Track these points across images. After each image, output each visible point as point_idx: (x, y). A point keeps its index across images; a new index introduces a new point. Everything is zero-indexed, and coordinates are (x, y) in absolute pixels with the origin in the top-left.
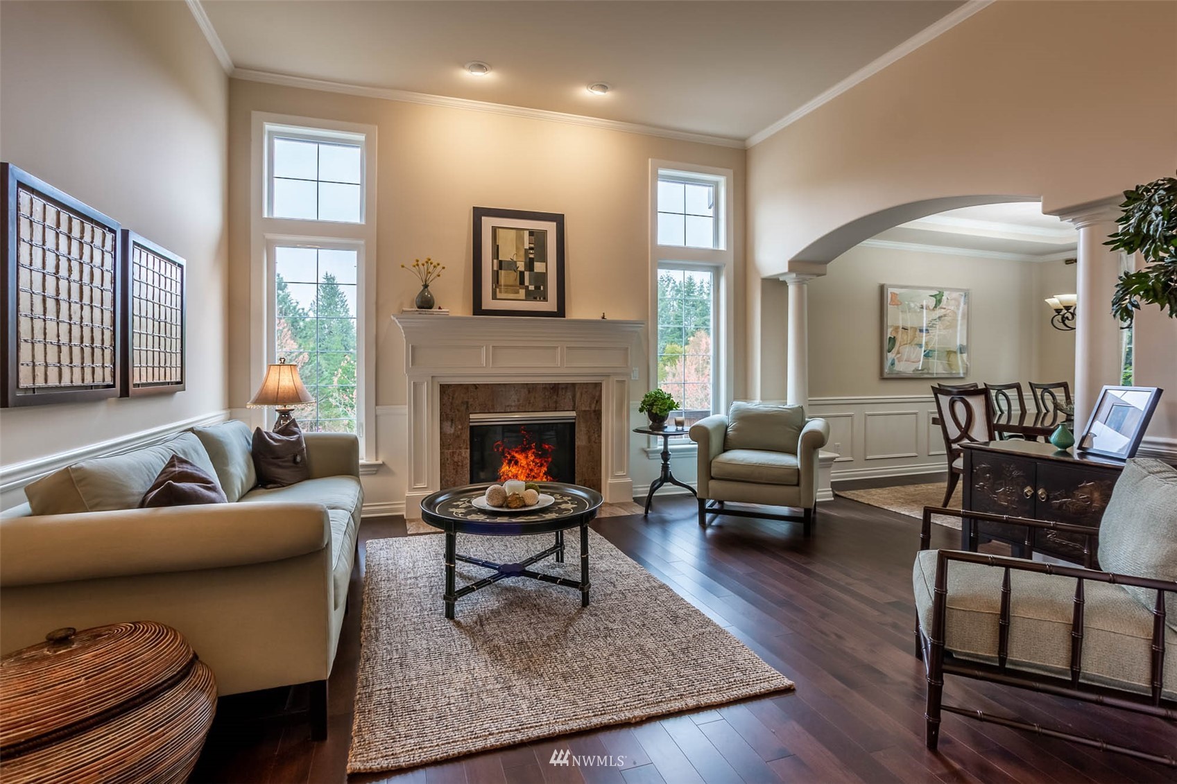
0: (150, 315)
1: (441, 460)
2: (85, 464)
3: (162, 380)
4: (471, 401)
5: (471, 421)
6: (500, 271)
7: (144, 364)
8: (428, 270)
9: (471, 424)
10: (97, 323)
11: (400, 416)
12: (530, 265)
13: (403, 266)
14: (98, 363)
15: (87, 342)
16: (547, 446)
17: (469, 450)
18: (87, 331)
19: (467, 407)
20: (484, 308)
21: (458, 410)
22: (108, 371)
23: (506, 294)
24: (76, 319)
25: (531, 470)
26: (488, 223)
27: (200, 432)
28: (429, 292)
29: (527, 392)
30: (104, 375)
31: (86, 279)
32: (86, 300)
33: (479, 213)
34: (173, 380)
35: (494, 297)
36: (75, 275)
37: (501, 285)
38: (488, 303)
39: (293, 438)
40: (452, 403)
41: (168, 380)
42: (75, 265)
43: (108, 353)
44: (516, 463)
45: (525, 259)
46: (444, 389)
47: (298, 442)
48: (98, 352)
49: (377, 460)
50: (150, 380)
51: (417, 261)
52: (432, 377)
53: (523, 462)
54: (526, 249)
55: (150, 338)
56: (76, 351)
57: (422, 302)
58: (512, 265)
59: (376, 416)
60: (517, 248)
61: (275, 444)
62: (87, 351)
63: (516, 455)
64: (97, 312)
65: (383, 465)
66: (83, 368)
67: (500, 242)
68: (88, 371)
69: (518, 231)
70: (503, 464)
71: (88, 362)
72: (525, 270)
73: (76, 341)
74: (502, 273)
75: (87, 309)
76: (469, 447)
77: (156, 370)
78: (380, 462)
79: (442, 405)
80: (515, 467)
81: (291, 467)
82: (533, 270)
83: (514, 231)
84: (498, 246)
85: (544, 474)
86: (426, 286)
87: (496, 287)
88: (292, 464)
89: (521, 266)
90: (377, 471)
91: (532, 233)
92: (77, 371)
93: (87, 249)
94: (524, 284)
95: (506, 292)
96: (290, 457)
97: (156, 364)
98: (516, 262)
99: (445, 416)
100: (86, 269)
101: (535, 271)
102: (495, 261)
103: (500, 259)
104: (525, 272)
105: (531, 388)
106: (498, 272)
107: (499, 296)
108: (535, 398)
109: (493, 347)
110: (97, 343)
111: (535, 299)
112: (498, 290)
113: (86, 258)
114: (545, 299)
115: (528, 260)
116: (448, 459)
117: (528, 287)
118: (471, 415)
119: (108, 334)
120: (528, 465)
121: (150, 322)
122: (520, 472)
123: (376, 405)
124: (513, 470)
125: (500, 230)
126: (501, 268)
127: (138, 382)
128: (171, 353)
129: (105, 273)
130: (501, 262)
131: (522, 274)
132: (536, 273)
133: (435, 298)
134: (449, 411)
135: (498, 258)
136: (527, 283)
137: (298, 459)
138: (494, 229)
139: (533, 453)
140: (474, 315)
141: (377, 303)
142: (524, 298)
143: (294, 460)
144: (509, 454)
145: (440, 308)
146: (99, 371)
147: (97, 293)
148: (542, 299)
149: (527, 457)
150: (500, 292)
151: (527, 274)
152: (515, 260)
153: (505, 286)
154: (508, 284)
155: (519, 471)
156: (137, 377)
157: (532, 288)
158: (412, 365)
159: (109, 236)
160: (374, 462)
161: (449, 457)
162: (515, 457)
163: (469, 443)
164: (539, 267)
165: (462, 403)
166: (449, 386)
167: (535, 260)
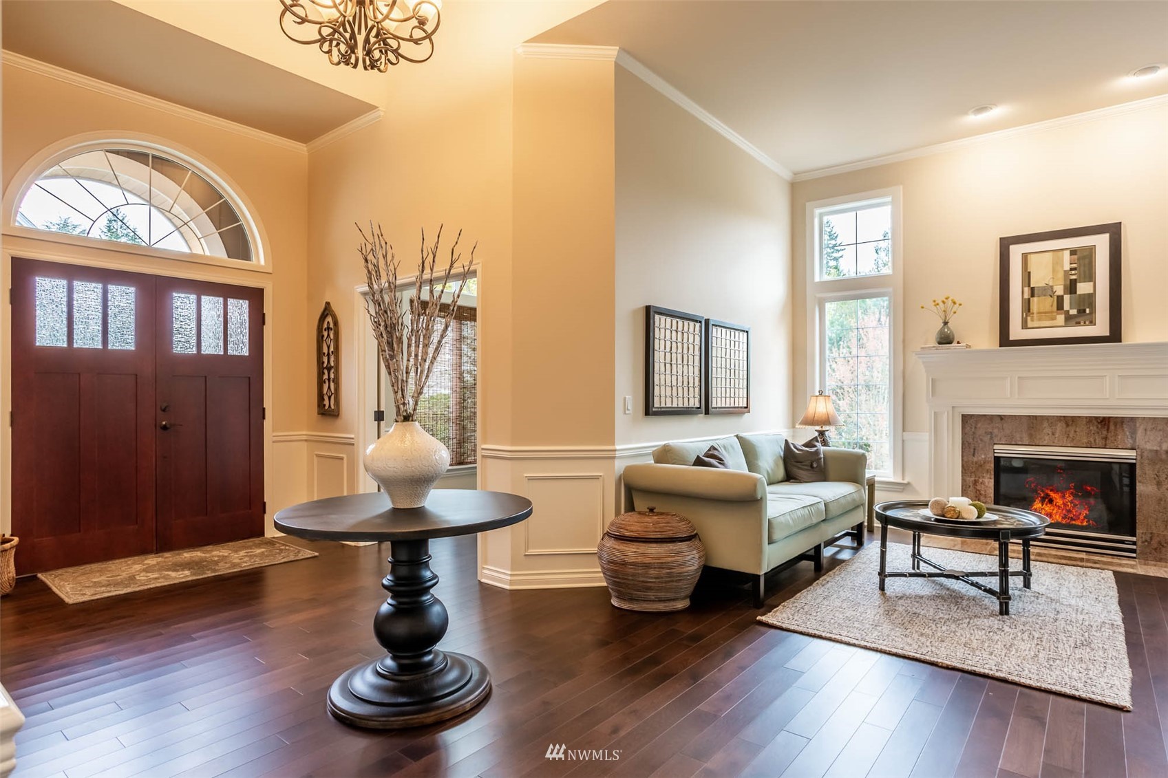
0: (724, 366)
1: (962, 486)
2: (671, 444)
3: (732, 405)
4: (996, 431)
5: (996, 451)
6: (1031, 299)
7: (719, 395)
8: (947, 307)
9: (996, 455)
10: (691, 374)
11: (922, 442)
12: (1071, 287)
13: (922, 308)
14: (691, 395)
15: (685, 384)
16: (1089, 488)
17: (993, 481)
18: (685, 378)
19: (991, 438)
20: (1011, 338)
21: (981, 440)
22: (697, 400)
23: (1040, 322)
24: (680, 372)
25: (1069, 511)
26: (1016, 251)
27: (741, 437)
28: (949, 329)
29: (1065, 426)
30: (694, 403)
31: (685, 351)
32: (685, 362)
33: (1005, 244)
34: (741, 405)
35: (1025, 326)
36: (680, 350)
37: (1033, 314)
38: (1016, 332)
39: (813, 450)
40: (974, 433)
41: (737, 405)
42: (680, 345)
43: (697, 390)
44: (1051, 501)
45: (1065, 280)
46: (966, 419)
47: (817, 453)
48: (691, 389)
49: (903, 480)
50: (723, 405)
51: (934, 301)
52: (953, 407)
53: (1060, 502)
54: (1065, 271)
55: (724, 380)
56: (680, 389)
57: (941, 338)
58: (1048, 291)
59: (903, 441)
60: (1054, 271)
61: (797, 451)
62: (686, 389)
63: (1052, 494)
64: (691, 368)
65: (908, 484)
66: (683, 398)
67: (1031, 268)
68: (686, 400)
69: (1055, 253)
70: (1035, 501)
71: (686, 395)
72: (1065, 294)
73: (680, 384)
74: (1035, 300)
75: (686, 367)
76: (993, 477)
77: (728, 399)
78: (905, 482)
79: (964, 433)
80: (1049, 505)
81: (810, 470)
82: (1076, 293)
83: (1051, 253)
84: (1029, 273)
85: (1085, 517)
86: (946, 323)
87: (1027, 316)
88: (809, 468)
89: (1059, 290)
90: (903, 489)
91: (1073, 252)
92: (681, 399)
93: (686, 335)
94: (1063, 309)
95: (1040, 320)
96: (808, 463)
97: (728, 395)
98: (1052, 287)
99: (967, 444)
100: (685, 346)
101: (1078, 293)
102: (1026, 289)
103: (1032, 286)
104: (1065, 296)
105: (1069, 421)
106: (1029, 299)
107: (1030, 324)
108: (1075, 432)
109: (1019, 378)
110: (691, 384)
111: (1078, 323)
112: (1029, 318)
113: (685, 340)
114: (1092, 323)
115: (1068, 283)
116: (970, 486)
117: (1068, 311)
118: (995, 446)
119: (697, 380)
120: (1065, 505)
121: (724, 370)
122: (1054, 512)
123: (904, 431)
124: (1047, 509)
125: (1032, 255)
126: (1033, 295)
127: (715, 406)
128: (739, 388)
129: (696, 346)
130: (1033, 289)
131: (1060, 300)
132: (1080, 295)
133: (954, 332)
134: (971, 440)
135: (1029, 286)
136: (1066, 306)
137: (815, 465)
138: (1025, 257)
139: (1072, 493)
140: (1000, 346)
141: (904, 341)
142: (1063, 324)
143: (812, 466)
144: (1043, 491)
145: (958, 343)
146: (692, 400)
147: (691, 358)
148: (1087, 323)
149: (1063, 497)
150: (1032, 320)
151: (1067, 298)
152: (1051, 284)
153: (1039, 313)
154: (1041, 311)
155: (1053, 510)
156: (714, 403)
157: (1074, 312)
158: (932, 396)
159: (698, 325)
160: (900, 480)
161: (971, 484)
162: (1050, 496)
163: (993, 473)
164: (1083, 288)
165: (986, 433)
166: (972, 416)
167: (1078, 281)
